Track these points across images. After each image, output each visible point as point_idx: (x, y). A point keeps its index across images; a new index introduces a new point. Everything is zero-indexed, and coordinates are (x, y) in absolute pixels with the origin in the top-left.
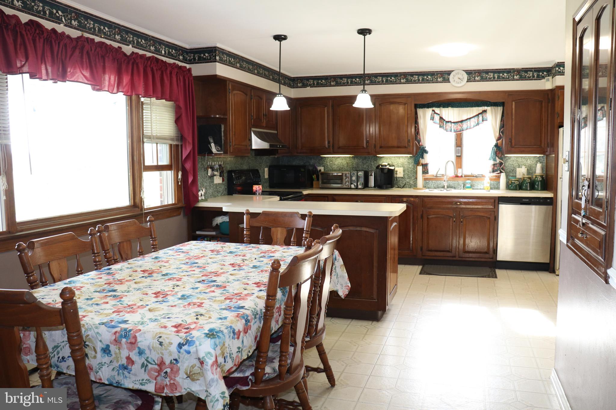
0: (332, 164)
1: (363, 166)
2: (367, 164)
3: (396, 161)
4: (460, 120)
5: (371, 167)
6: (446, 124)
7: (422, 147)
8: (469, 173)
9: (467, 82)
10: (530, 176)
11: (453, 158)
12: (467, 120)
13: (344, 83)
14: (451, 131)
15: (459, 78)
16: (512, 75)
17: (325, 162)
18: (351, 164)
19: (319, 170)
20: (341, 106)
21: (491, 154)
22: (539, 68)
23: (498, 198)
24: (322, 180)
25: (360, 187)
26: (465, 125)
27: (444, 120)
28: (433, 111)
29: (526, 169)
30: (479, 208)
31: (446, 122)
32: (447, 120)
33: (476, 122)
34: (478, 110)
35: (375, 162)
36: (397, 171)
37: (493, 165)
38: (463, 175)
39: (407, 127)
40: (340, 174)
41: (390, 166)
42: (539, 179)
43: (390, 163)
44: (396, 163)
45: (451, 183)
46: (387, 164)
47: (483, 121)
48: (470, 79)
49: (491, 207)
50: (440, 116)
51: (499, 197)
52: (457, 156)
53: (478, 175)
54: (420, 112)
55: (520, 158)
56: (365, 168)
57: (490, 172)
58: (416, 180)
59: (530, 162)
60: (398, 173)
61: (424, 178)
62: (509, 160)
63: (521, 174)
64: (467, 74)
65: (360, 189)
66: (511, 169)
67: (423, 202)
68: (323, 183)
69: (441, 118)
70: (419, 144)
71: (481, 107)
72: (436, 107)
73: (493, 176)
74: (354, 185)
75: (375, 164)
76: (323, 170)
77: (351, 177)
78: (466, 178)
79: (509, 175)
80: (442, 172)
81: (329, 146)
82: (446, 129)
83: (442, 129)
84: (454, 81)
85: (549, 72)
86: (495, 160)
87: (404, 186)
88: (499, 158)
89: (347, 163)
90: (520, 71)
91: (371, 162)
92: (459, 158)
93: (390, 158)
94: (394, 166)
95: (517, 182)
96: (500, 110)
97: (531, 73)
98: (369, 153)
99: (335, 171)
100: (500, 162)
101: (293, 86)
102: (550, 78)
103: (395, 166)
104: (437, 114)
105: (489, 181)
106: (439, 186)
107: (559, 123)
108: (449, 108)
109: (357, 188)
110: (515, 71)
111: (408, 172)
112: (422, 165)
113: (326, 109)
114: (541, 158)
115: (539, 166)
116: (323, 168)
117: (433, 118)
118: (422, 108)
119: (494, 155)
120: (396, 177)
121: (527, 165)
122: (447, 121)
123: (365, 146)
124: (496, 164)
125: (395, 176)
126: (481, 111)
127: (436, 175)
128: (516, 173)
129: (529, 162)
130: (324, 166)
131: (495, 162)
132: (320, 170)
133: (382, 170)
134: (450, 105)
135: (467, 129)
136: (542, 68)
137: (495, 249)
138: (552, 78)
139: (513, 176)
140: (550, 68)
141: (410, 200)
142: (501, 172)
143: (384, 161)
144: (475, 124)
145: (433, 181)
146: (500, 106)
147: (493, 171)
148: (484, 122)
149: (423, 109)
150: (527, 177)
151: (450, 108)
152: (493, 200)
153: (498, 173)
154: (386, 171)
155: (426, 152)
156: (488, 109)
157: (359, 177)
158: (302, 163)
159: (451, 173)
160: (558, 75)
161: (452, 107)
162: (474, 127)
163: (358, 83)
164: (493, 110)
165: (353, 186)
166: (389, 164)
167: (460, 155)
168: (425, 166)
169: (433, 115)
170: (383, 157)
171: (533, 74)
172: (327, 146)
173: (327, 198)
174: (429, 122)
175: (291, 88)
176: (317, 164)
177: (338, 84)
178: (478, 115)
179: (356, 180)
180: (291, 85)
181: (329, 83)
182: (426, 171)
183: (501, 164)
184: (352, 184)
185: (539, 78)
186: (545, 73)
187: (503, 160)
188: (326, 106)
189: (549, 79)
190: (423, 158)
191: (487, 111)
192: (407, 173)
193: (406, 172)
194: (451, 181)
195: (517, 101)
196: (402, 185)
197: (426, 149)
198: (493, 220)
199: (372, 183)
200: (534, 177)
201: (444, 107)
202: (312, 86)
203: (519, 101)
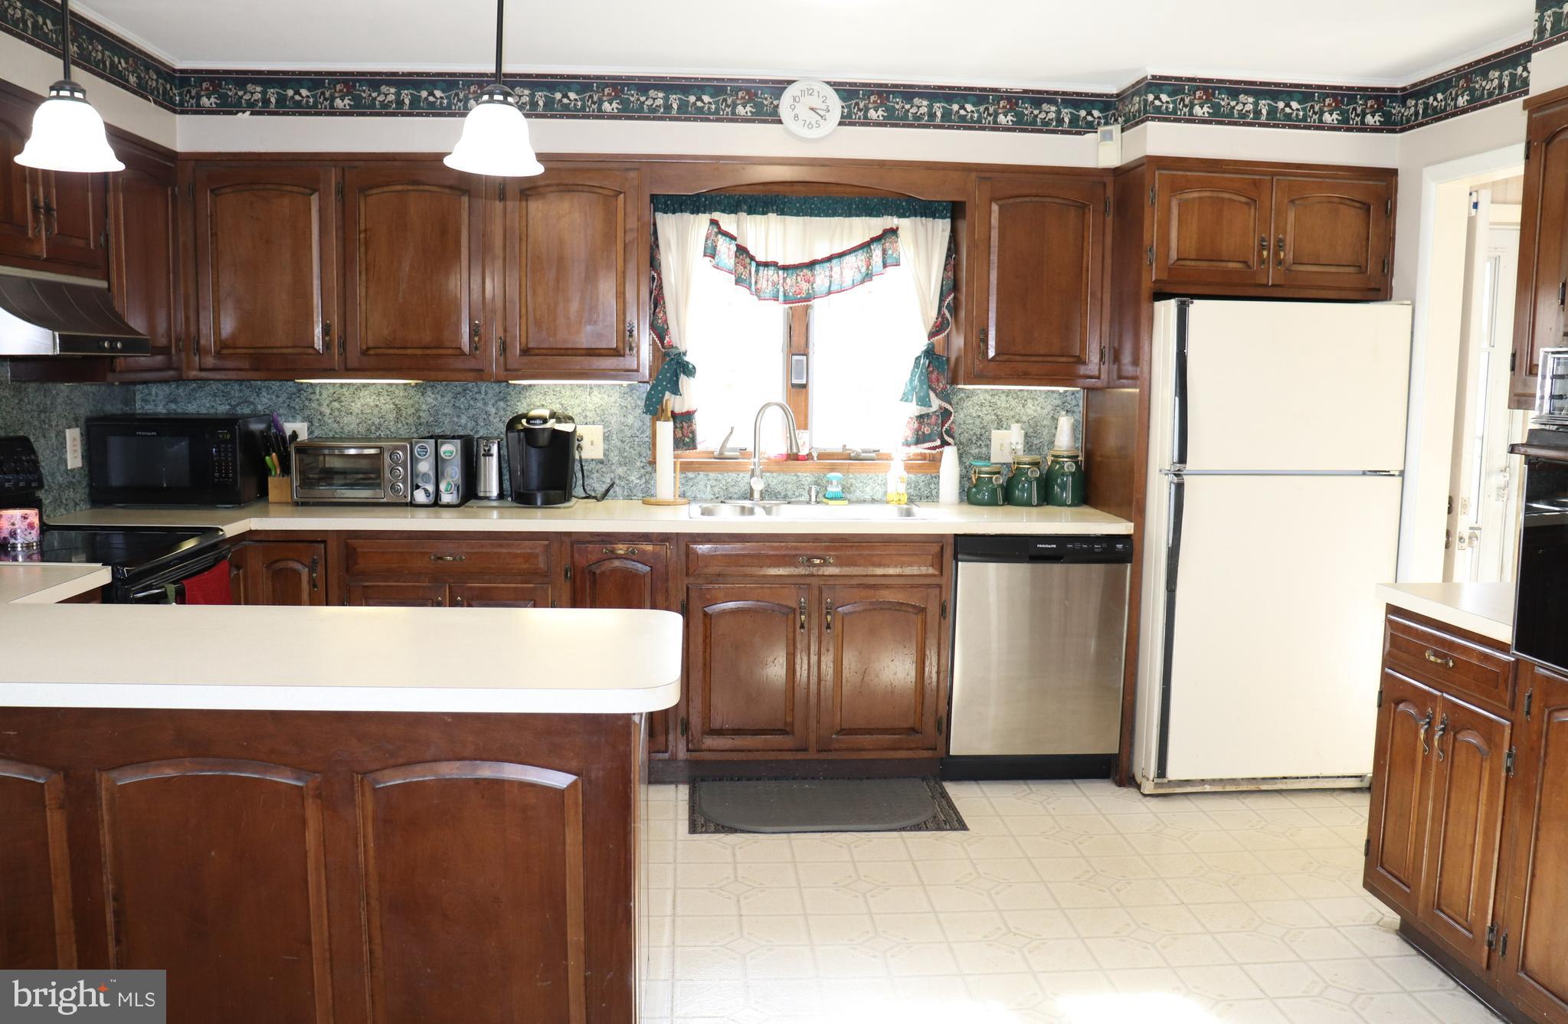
0: (338, 410)
1: (456, 419)
2: (472, 412)
3: (578, 401)
4: (807, 260)
5: (488, 423)
6: (757, 271)
7: (675, 351)
8: (833, 446)
9: (841, 124)
10: (1037, 458)
11: (777, 392)
12: (829, 259)
13: (385, 105)
14: (776, 299)
15: (812, 109)
16: (991, 110)
17: (314, 405)
18: (411, 411)
19: (288, 433)
20: (374, 191)
21: (911, 380)
22: (1078, 94)
23: (952, 541)
24: (303, 473)
25: (446, 498)
26: (821, 278)
27: (752, 258)
28: (714, 222)
29: (1023, 432)
30: (891, 576)
31: (759, 264)
32: (760, 258)
33: (864, 270)
34: (869, 228)
35: (502, 404)
36: (581, 439)
37: (917, 417)
38: (815, 455)
39: (624, 277)
40: (372, 451)
41: (559, 421)
42: (1069, 467)
43: (557, 408)
44: (579, 410)
45: (776, 480)
46: (546, 413)
47: (885, 266)
48: (849, 116)
49: (931, 571)
50: (739, 242)
51: (956, 536)
52: (794, 386)
53: (864, 451)
54: (668, 225)
55: (1003, 397)
56: (465, 427)
57: (907, 444)
58: (649, 469)
59: (1035, 411)
60: (585, 443)
61: (682, 463)
62: (968, 403)
63: (1007, 450)
64: (843, 99)
65: (448, 506)
66: (975, 434)
67: (687, 556)
68: (306, 483)
69: (742, 250)
70: (662, 343)
71: (877, 216)
72: (723, 211)
73: (915, 455)
74: (426, 491)
75: (502, 413)
76: (303, 436)
77: (414, 461)
78: (826, 465)
79: (967, 453)
80: (742, 440)
81: (327, 345)
82: (757, 289)
83: (742, 290)
84: (796, 117)
85: (1108, 110)
86: (924, 401)
87: (608, 491)
88: (937, 395)
89: (398, 409)
90: (1017, 99)
91: (485, 404)
92: (798, 390)
93: (554, 389)
94: (570, 419)
95: (996, 478)
96: (941, 228)
97: (1053, 109)
98: (480, 374)
99: (351, 439)
100: (941, 408)
101: (181, 104)
102: (1116, 129)
103: (577, 420)
104: (726, 234)
105: (905, 475)
106: (731, 490)
107: (1156, 281)
108: (770, 215)
109: (436, 503)
110: (1002, 98)
111: (623, 442)
112: (674, 415)
113: (315, 199)
114: (1069, 398)
115: (1065, 424)
116: (306, 425)
117: (715, 248)
118: (674, 212)
119: (921, 386)
120: (581, 460)
121: (1024, 418)
122: (764, 260)
123: (466, 348)
124: (928, 415)
125: (577, 457)
126: (880, 232)
127: (721, 453)
128: (988, 446)
129: (1031, 410)
130: (309, 420)
131: (925, 410)
132: (295, 435)
133: (530, 435)
134: (772, 205)
135: (829, 293)
136: (1087, 95)
137: (941, 718)
138: (1123, 130)
139: (978, 457)
140: (1112, 96)
141: (644, 552)
142: (944, 443)
143: (536, 401)
144: (859, 277)
145: (712, 475)
146: (943, 217)
147: (920, 439)
148: (890, 269)
149: (678, 215)
150: (1027, 459)
151: (772, 216)
152: (936, 548)
153: (934, 448)
154: (544, 440)
155: (688, 370)
156: (905, 224)
157: (443, 460)
158: (222, 409)
159: (775, 445)
160: (1153, 119)
161: (782, 212)
162: (854, 286)
163: (441, 107)
164: (921, 229)
165: (420, 497)
166: (553, 415)
167: (805, 382)
168: (683, 421)
169: (713, 237)
170: (530, 386)
171: (1058, 112)
172: (318, 344)
173: (323, 545)
174: (700, 264)
175: (175, 112)
176: (281, 411)
177: (361, 108)
178: (866, 246)
179: (432, 474)
180: (171, 100)
181: (326, 99)
182: (687, 440)
183: (946, 414)
184: (418, 487)
185: (1078, 127)
186: (1096, 113)
187: (950, 404)
188: (314, 191)
189: (1110, 132)
190: (676, 391)
191: (900, 232)
192: (619, 444)
193: (615, 441)
194: (771, 472)
195: (1006, 201)
196: (601, 489)
197: (687, 359)
198: (937, 615)
199: (491, 482)
200: (1050, 459)
201: (751, 211)
202: (260, 109)
203: (1011, 201)
